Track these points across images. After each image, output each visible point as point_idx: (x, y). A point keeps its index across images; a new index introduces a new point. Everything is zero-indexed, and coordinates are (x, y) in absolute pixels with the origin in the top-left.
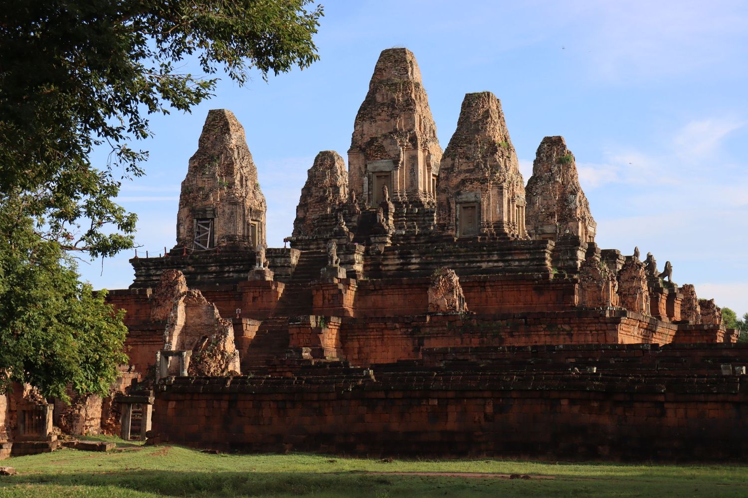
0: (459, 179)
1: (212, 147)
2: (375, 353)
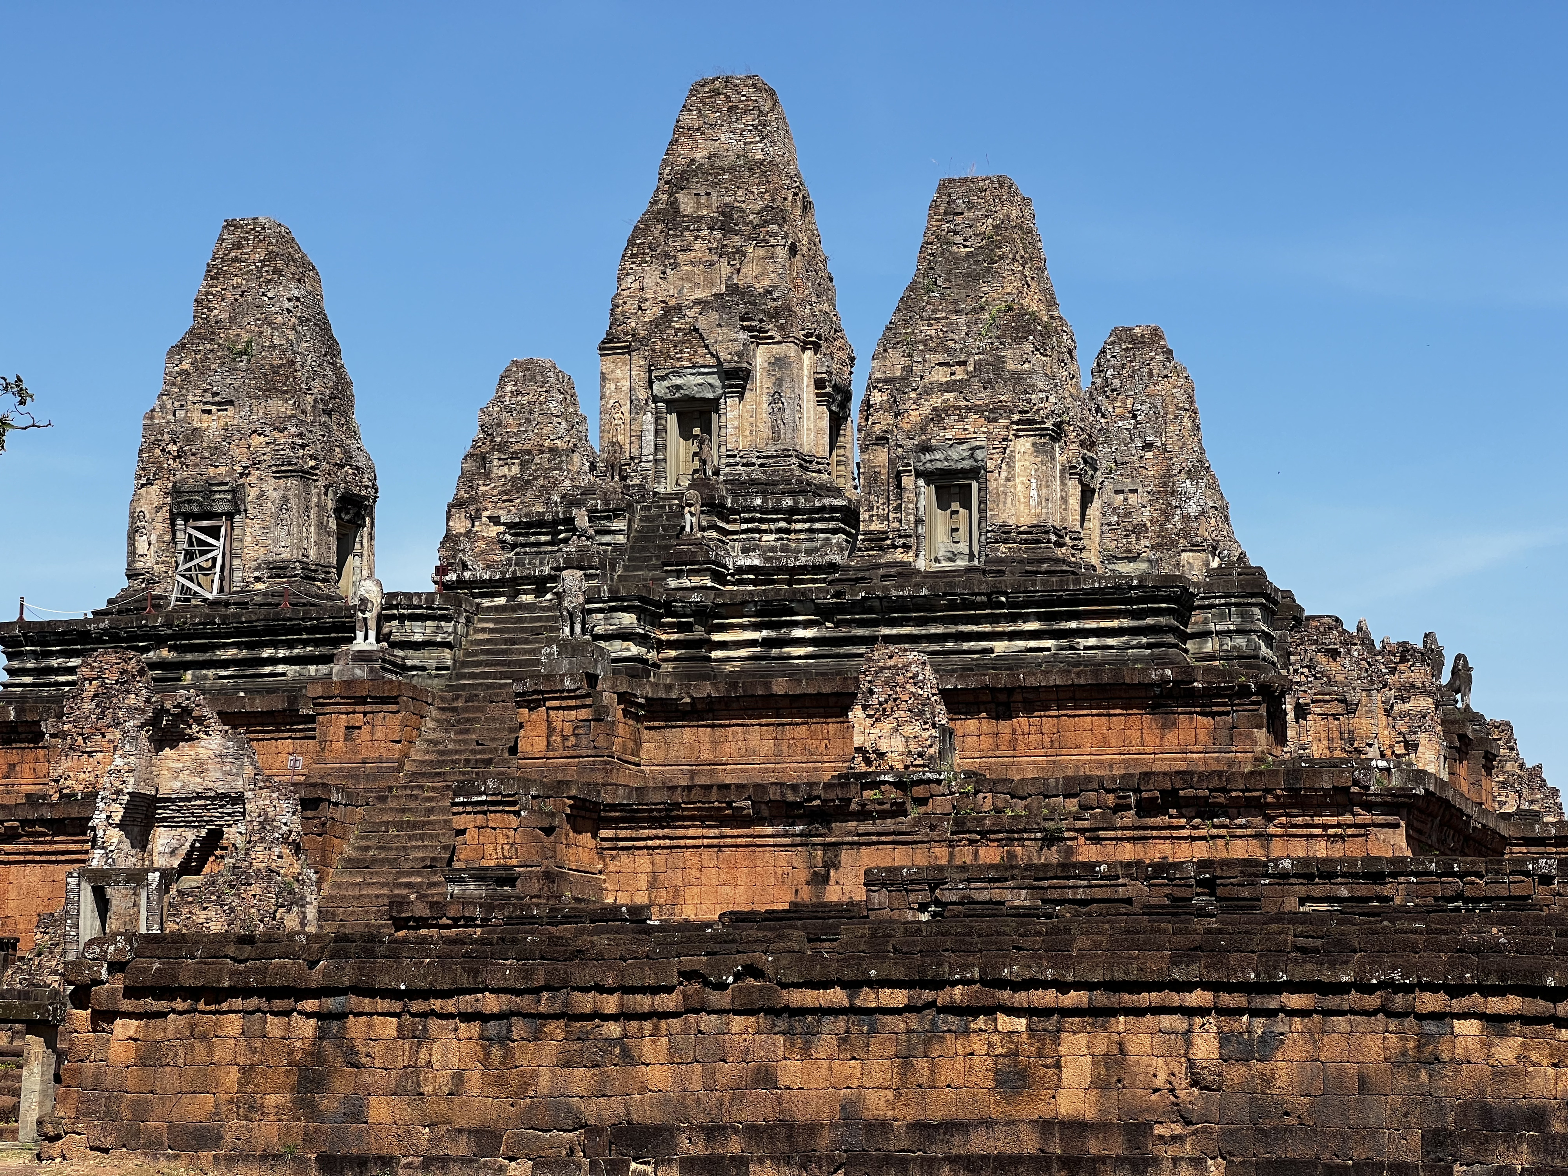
0: (926, 410)
1: (232, 320)
2: (696, 890)
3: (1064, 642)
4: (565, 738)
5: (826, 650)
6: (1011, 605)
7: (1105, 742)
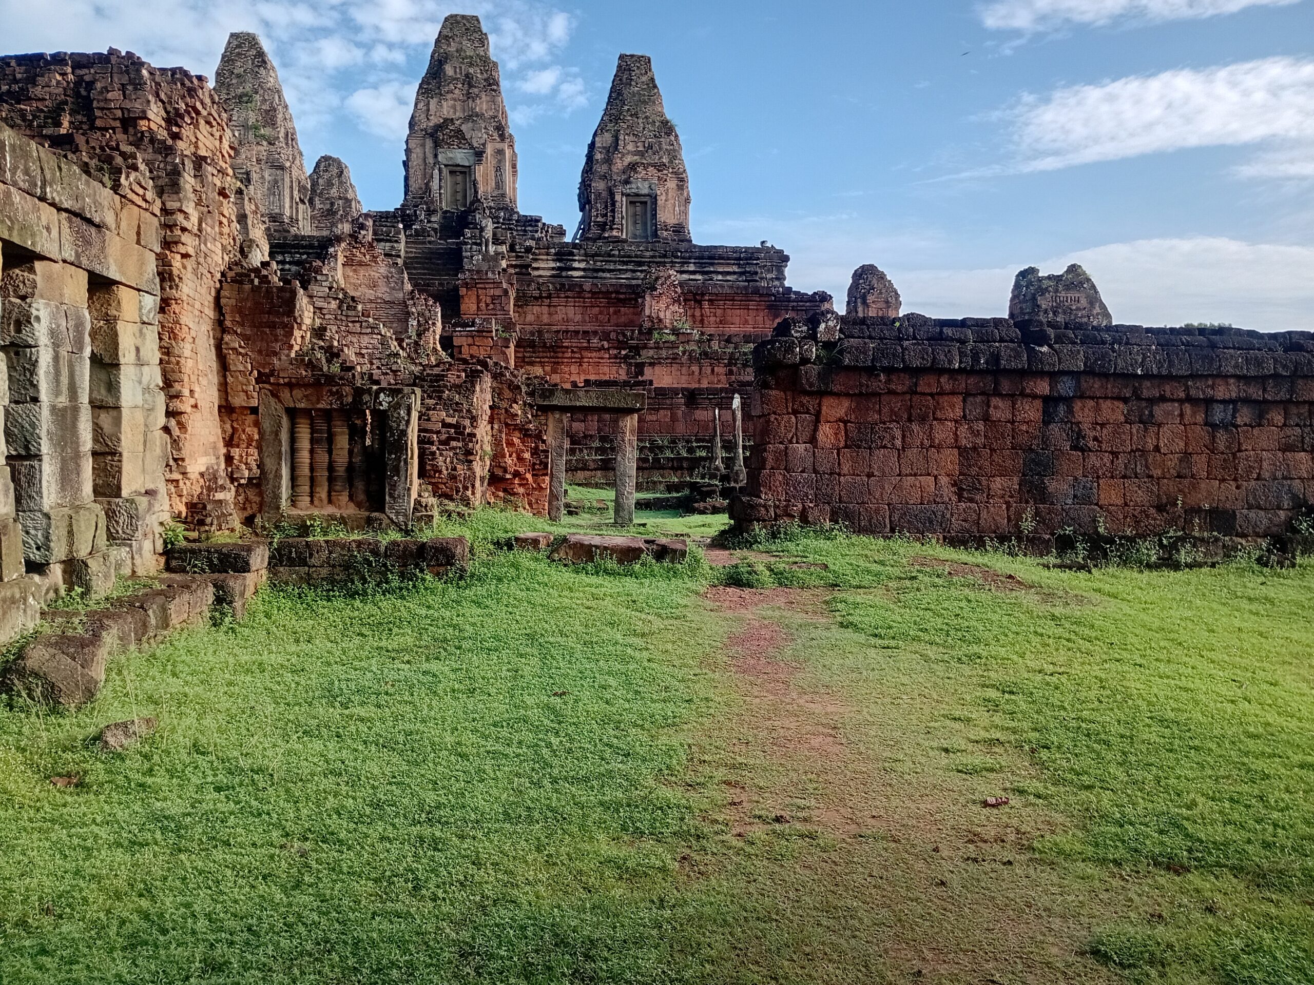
3: (706, 277)
4: (487, 305)
5: (589, 274)
6: (682, 258)
7: (746, 322)
